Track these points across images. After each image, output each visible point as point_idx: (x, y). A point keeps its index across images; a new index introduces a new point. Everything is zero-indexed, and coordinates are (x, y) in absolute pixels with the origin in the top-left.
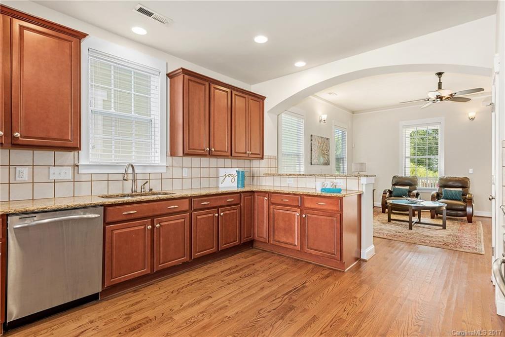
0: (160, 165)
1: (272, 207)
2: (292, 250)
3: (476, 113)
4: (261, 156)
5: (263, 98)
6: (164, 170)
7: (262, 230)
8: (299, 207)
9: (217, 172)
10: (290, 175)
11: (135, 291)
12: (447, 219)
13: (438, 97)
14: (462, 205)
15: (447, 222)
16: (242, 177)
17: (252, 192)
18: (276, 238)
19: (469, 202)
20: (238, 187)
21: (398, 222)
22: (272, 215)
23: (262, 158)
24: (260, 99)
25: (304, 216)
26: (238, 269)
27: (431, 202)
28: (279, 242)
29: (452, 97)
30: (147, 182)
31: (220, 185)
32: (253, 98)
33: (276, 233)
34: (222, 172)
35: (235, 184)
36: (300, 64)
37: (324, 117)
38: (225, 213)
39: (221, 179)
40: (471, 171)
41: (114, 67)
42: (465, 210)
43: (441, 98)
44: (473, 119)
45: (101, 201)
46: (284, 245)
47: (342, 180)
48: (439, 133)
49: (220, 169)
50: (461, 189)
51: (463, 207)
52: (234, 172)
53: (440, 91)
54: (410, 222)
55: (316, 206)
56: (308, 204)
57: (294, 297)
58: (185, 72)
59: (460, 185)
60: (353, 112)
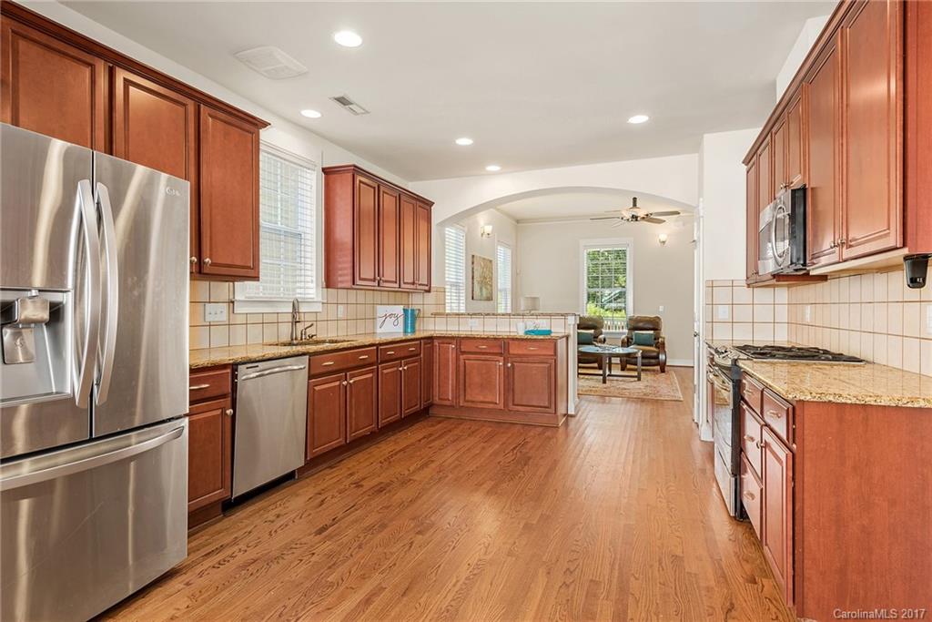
0: (315, 300)
1: (462, 357)
2: (490, 411)
3: (668, 236)
4: (427, 288)
5: (430, 204)
6: (318, 308)
7: (446, 389)
8: (501, 354)
9: (374, 311)
10: (475, 314)
11: (331, 467)
12: (643, 370)
13: (633, 216)
14: (654, 351)
15: (643, 375)
16: (412, 317)
17: (431, 338)
18: (468, 398)
19: (661, 346)
20: (405, 332)
21: (586, 377)
22: (462, 369)
23: (429, 291)
24: (428, 204)
25: (509, 365)
26: (433, 438)
27: (621, 349)
28: (473, 402)
29: (647, 218)
30: (312, 325)
31: (379, 331)
32: (421, 204)
33: (468, 390)
34: (381, 310)
35: (400, 329)
36: (492, 168)
37: (489, 229)
38: (410, 365)
39: (379, 321)
40: (661, 308)
41: (282, 163)
42: (657, 357)
43: (635, 218)
44: (664, 242)
45: (286, 351)
46: (480, 406)
47: (545, 321)
48: (628, 255)
49: (378, 307)
50: (652, 332)
51: (655, 354)
52: (399, 310)
53: (635, 210)
54: (604, 375)
55: (525, 352)
56: (514, 350)
57: (524, 451)
58: (356, 170)
59: (651, 327)
60: (518, 221)
